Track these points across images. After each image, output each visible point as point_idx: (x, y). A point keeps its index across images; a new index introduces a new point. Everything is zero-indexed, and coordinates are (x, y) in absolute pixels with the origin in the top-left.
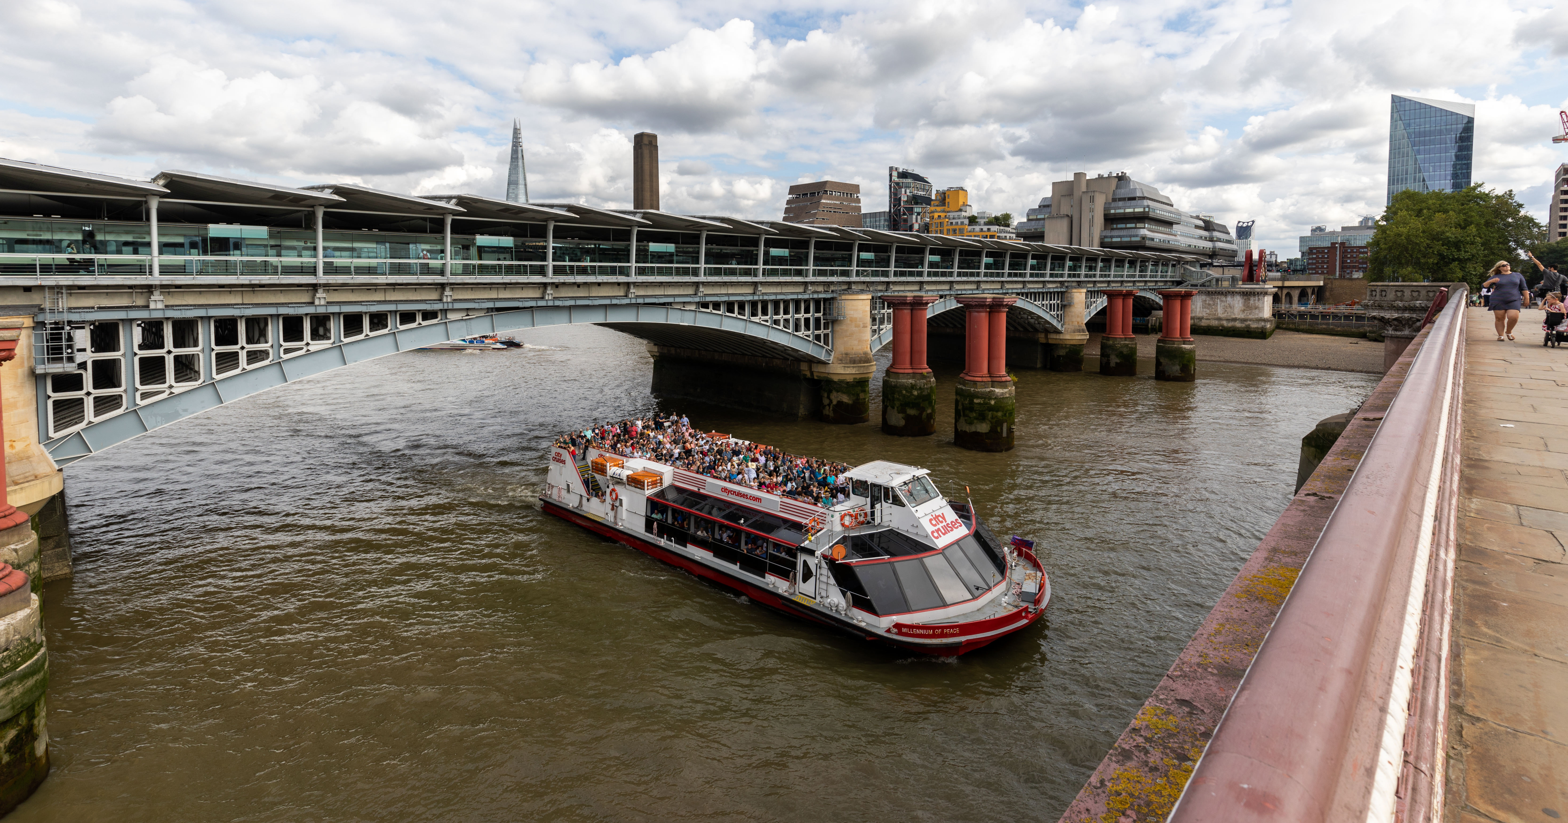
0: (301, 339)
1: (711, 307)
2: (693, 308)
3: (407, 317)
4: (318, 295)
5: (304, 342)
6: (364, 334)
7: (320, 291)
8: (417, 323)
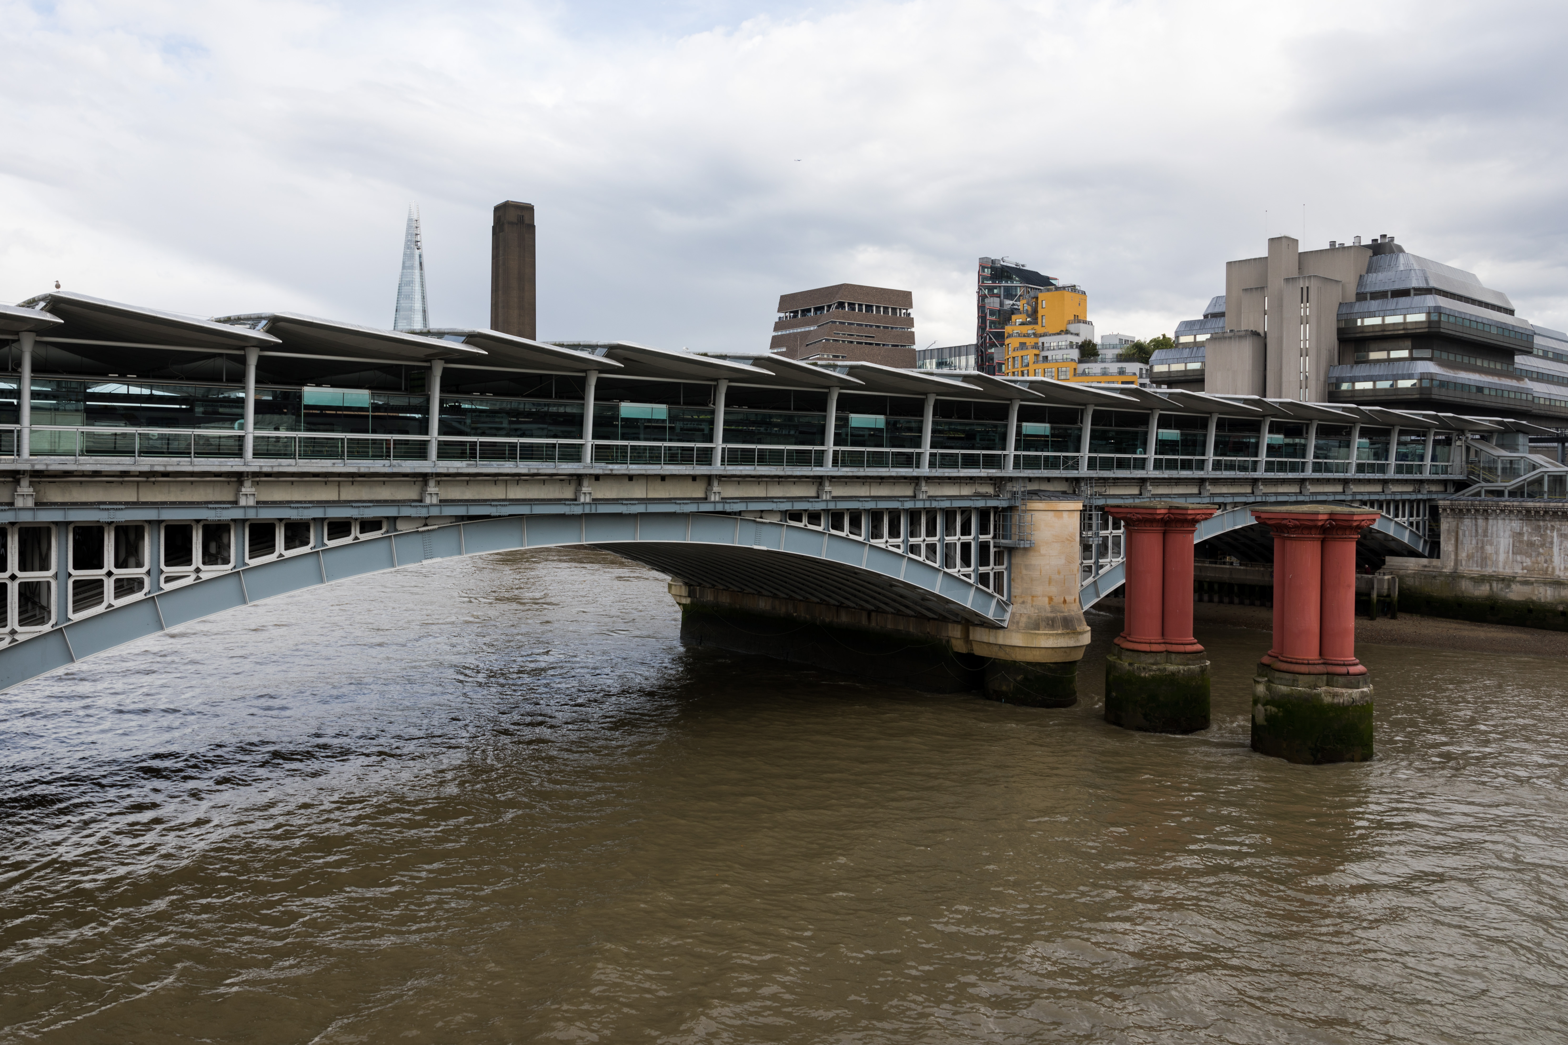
0: (188, 561)
1: (805, 520)
2: (776, 520)
3: (339, 528)
4: (244, 490)
5: (192, 568)
6: (276, 554)
7: (248, 483)
8: (352, 536)
